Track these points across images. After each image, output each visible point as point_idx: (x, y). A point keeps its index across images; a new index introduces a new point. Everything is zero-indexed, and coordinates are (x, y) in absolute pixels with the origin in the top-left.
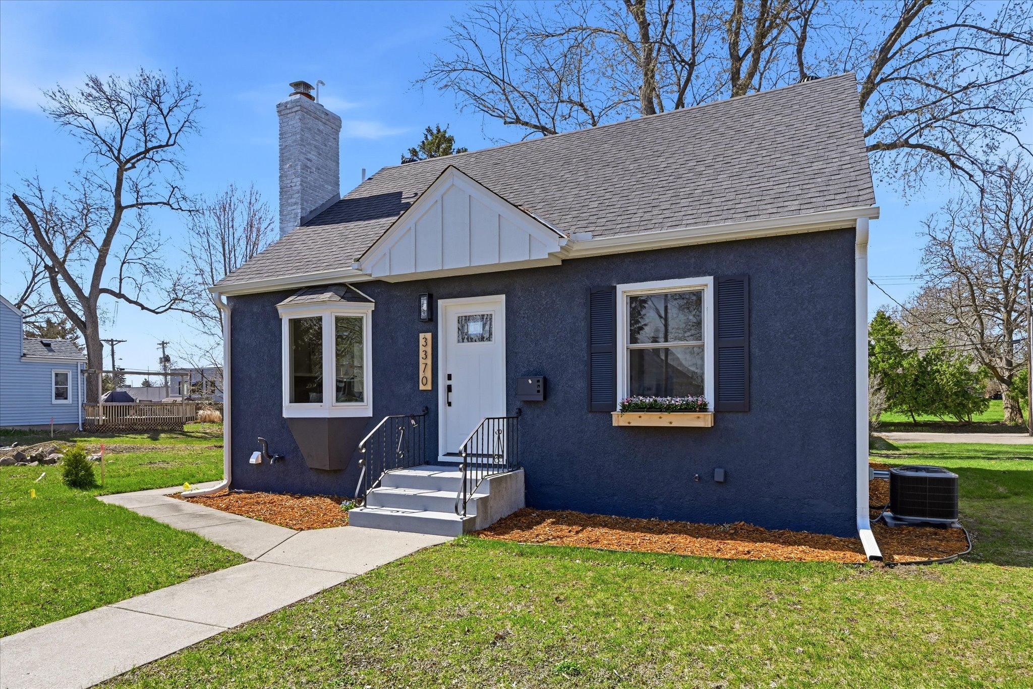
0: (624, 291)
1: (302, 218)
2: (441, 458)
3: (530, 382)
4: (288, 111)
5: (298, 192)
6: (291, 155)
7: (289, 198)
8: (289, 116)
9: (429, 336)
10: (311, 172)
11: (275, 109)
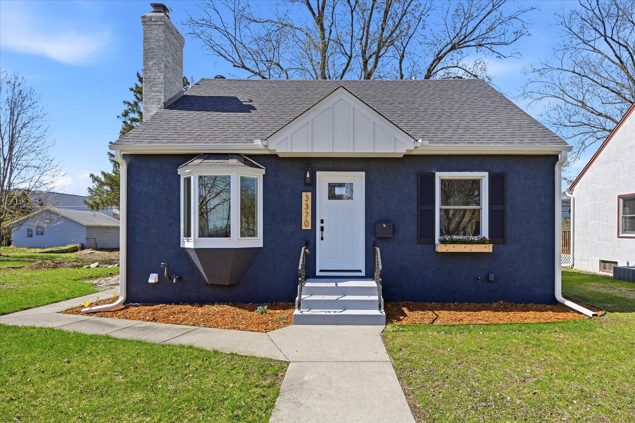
0: (440, 176)
1: (164, 103)
2: (318, 273)
3: (384, 226)
4: (153, 23)
5: (162, 84)
6: (155, 55)
7: (152, 87)
8: (153, 26)
9: (309, 194)
10: (169, 71)
11: (141, 20)
